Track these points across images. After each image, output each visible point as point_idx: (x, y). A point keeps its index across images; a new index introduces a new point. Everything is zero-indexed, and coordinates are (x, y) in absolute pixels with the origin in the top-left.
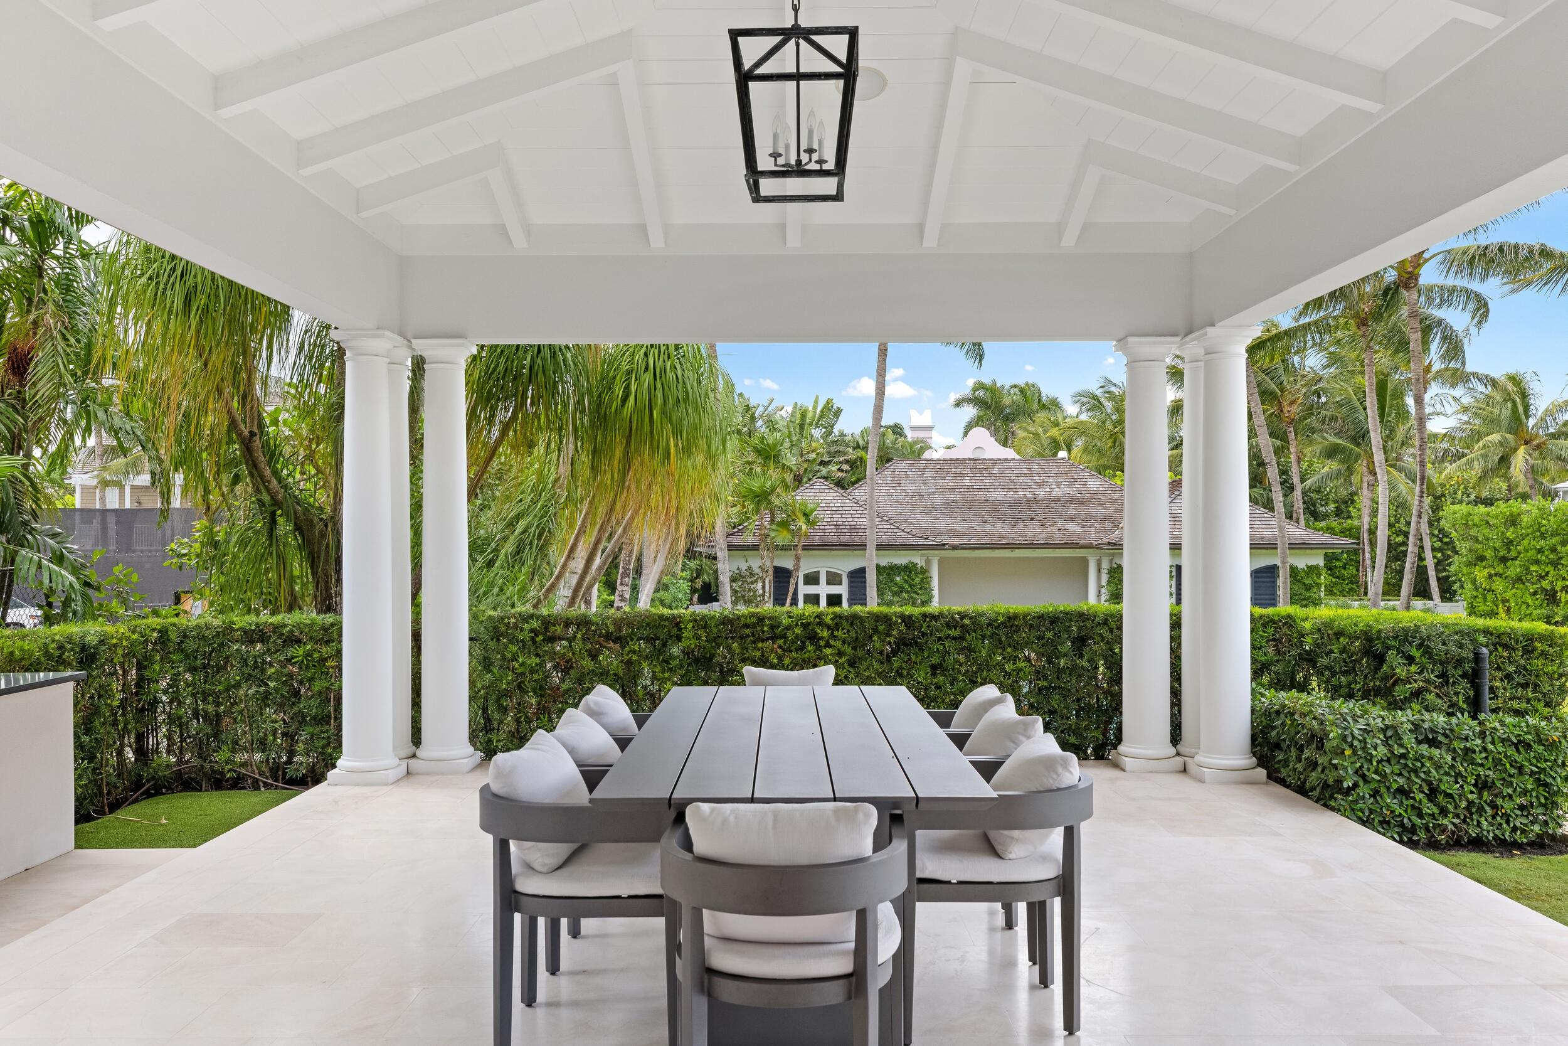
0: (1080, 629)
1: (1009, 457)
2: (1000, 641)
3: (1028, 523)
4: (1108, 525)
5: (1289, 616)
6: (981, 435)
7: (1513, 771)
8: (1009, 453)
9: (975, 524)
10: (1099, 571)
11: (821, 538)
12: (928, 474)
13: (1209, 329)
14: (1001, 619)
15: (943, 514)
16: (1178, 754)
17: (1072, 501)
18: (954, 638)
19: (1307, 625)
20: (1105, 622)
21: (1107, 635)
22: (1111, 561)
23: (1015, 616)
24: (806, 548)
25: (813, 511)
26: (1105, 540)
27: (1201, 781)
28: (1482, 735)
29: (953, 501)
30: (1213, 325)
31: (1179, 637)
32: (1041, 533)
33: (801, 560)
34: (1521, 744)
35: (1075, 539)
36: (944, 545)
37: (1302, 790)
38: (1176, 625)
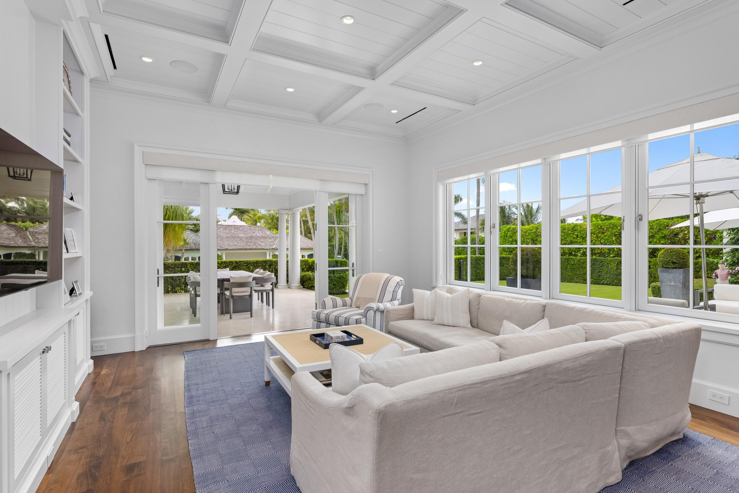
0: (270, 263)
1: (245, 225)
2: (255, 266)
3: (250, 243)
4: (272, 243)
5: (307, 260)
6: (235, 218)
7: (338, 282)
8: (243, 223)
9: (235, 243)
10: (270, 256)
11: (190, 247)
12: (221, 229)
13: (293, 210)
14: (255, 262)
15: (226, 240)
16: (288, 285)
17: (262, 237)
18: (246, 266)
19: (310, 261)
20: (275, 262)
21: (275, 264)
22: (273, 253)
23: (258, 261)
24: (185, 250)
25: (187, 239)
26: (271, 248)
27: (292, 288)
28: (334, 277)
29: (229, 237)
30: (294, 209)
31: (288, 264)
32: (254, 246)
33: (184, 253)
34: (340, 278)
35: (263, 247)
36: (227, 249)
37: (308, 288)
38: (287, 262)
